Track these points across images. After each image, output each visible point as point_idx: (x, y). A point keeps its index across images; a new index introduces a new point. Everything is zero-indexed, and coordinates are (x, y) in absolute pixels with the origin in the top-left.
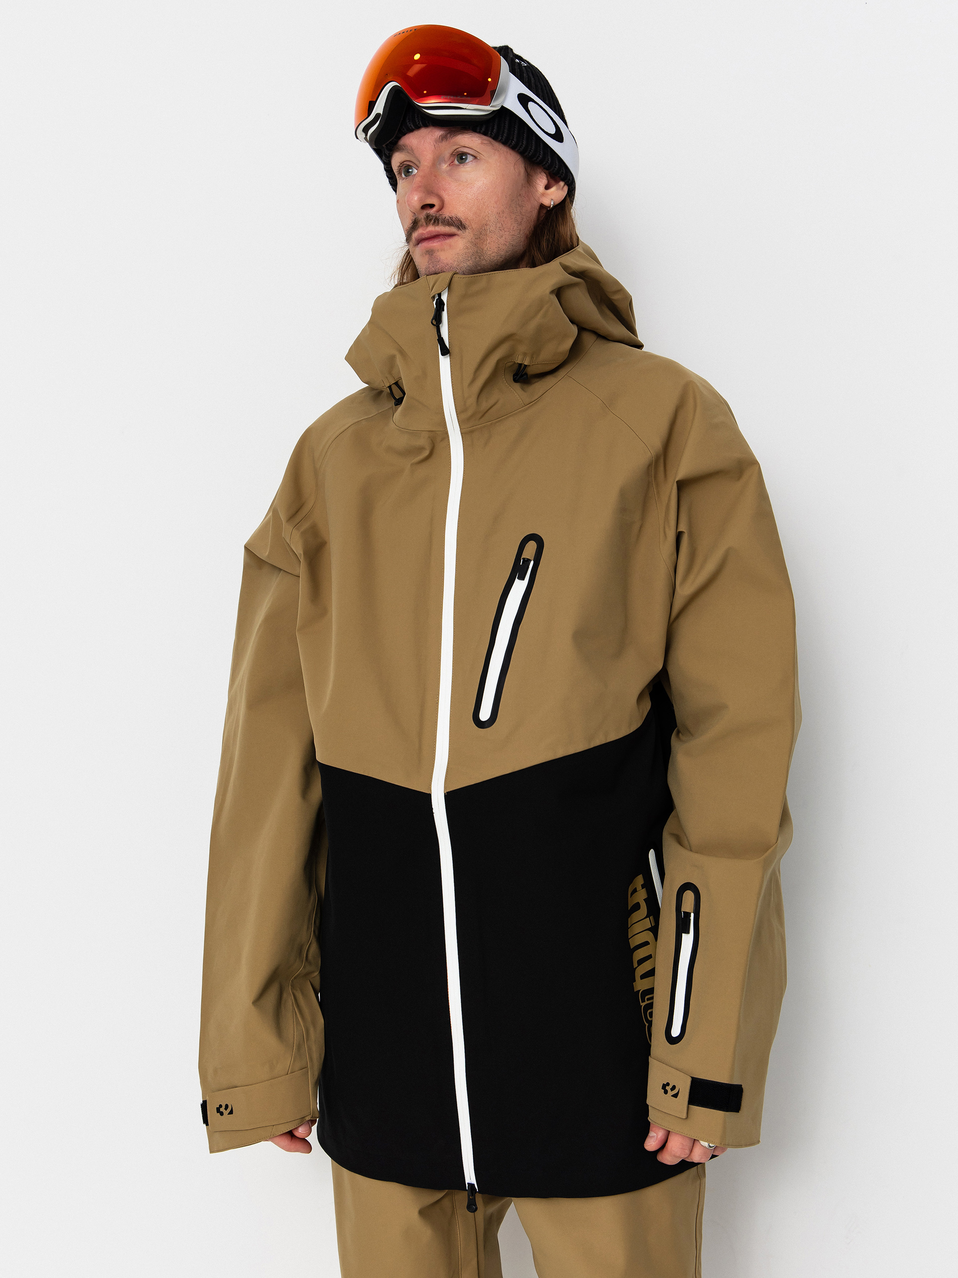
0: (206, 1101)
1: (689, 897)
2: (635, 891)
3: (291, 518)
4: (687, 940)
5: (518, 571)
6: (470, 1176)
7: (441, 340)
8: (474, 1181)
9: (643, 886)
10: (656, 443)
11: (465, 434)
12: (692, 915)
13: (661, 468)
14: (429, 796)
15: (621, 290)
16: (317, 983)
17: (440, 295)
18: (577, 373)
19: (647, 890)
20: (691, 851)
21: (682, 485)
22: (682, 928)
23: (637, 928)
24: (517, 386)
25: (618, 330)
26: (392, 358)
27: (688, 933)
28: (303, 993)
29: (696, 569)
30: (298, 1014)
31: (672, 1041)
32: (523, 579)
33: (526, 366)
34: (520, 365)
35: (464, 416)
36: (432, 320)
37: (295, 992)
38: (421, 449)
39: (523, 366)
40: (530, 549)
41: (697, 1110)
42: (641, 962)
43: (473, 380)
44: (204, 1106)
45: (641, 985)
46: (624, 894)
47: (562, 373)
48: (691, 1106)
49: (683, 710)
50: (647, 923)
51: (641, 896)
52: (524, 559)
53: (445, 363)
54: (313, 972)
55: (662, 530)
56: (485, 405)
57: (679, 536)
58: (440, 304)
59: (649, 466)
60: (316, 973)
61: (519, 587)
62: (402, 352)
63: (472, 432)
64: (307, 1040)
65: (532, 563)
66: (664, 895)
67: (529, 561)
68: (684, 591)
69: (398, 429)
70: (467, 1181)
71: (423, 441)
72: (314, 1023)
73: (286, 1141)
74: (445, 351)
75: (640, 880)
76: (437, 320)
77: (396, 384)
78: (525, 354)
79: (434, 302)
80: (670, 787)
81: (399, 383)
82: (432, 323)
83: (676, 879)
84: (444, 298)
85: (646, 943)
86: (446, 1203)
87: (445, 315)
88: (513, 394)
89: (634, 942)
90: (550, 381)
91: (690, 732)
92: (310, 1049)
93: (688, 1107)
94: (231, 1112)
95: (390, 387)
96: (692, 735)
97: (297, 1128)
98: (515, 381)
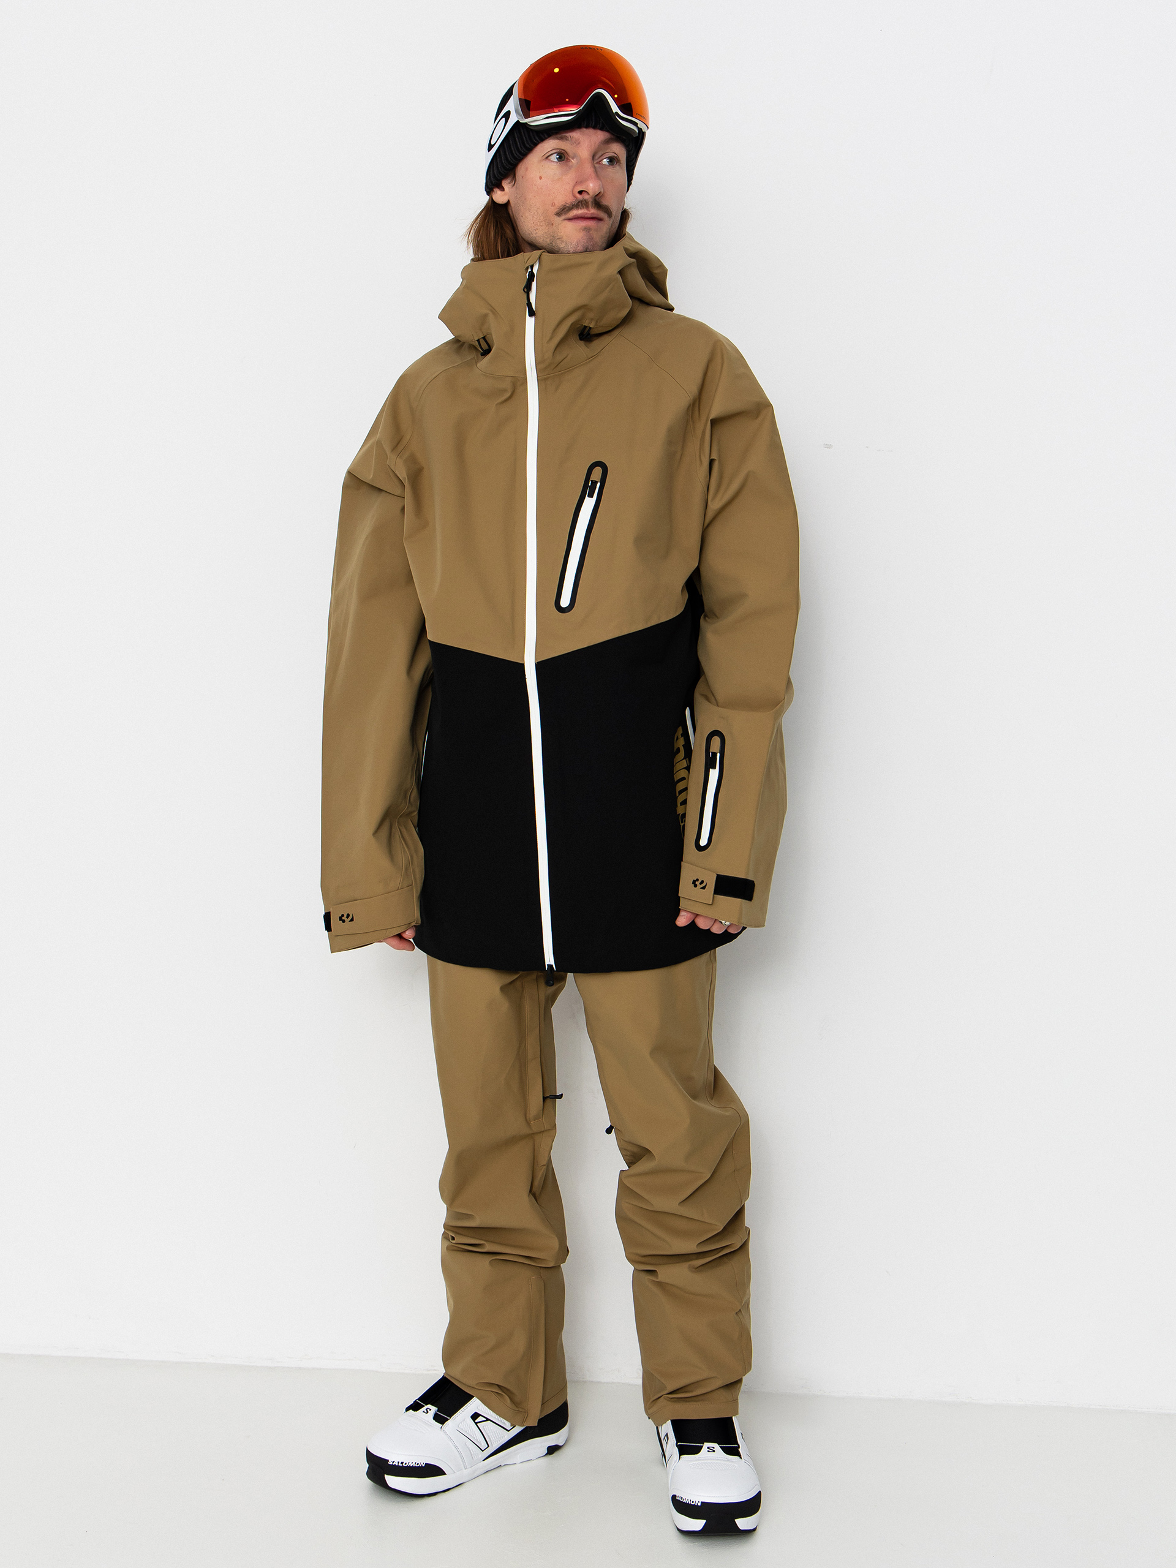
0: (330, 912)
1: (716, 742)
2: (677, 739)
3: (394, 449)
4: (714, 774)
5: (587, 489)
6: (549, 959)
7: (529, 304)
8: (553, 963)
9: (682, 735)
10: (694, 389)
11: (540, 381)
12: (718, 755)
13: (697, 409)
14: (523, 666)
15: (661, 266)
16: (416, 819)
17: (532, 267)
18: (628, 332)
19: (684, 738)
20: (718, 706)
21: (714, 422)
22: (710, 764)
23: (678, 767)
24: (582, 343)
25: (657, 297)
26: (486, 316)
27: (715, 768)
28: (406, 829)
29: (723, 488)
30: (404, 844)
31: (701, 849)
32: (592, 497)
33: (590, 328)
34: (585, 327)
35: (542, 366)
36: (524, 288)
37: (400, 827)
38: (505, 390)
39: (588, 328)
40: (597, 473)
41: (721, 898)
42: (681, 792)
43: (551, 338)
44: (327, 917)
45: (680, 810)
46: (672, 741)
47: (616, 333)
48: (715, 895)
49: (709, 600)
50: (684, 764)
51: (681, 742)
52: (592, 481)
53: (530, 322)
54: (414, 811)
55: (698, 456)
56: (559, 358)
57: (712, 462)
58: (532, 275)
59: (689, 407)
60: (416, 813)
61: (589, 503)
62: (494, 311)
63: (546, 379)
64: (412, 864)
65: (599, 484)
66: (697, 741)
67: (596, 482)
68: (714, 506)
69: (485, 375)
70: (547, 963)
71: (507, 385)
72: (416, 851)
73: (396, 941)
74: (532, 313)
75: (680, 731)
76: (528, 288)
77: (484, 338)
78: (592, 319)
79: (527, 274)
80: (700, 657)
81: (486, 338)
82: (524, 290)
83: (705, 729)
84: (535, 270)
85: (683, 779)
86: (518, 983)
87: (534, 284)
88: (579, 350)
89: (677, 777)
90: (606, 339)
91: (716, 616)
92: (413, 870)
93: (713, 897)
94: (352, 920)
95: (478, 341)
96: (718, 618)
97: (405, 932)
98: (581, 339)
